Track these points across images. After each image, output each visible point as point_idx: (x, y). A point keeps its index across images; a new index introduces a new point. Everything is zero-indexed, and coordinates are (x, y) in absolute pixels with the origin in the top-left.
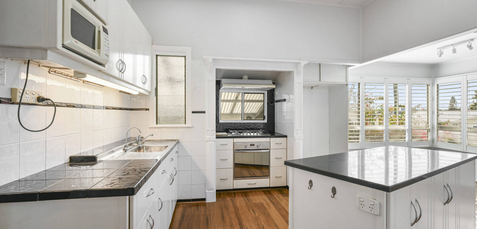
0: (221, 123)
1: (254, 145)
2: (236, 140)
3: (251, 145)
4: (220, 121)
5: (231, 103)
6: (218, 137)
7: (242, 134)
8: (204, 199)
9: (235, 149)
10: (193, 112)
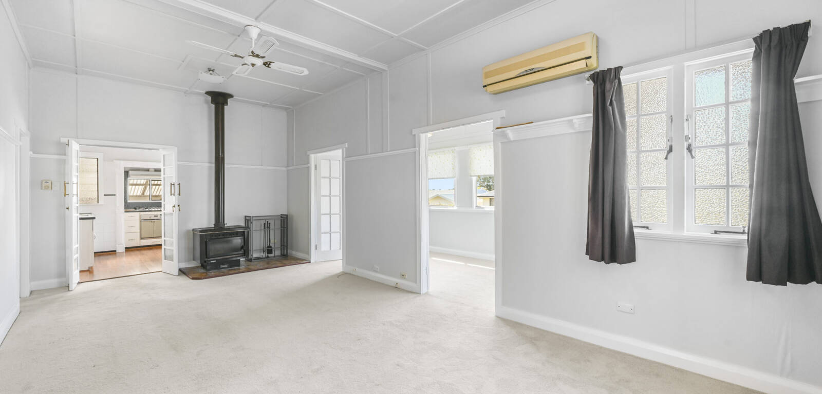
0: (129, 203)
1: (157, 216)
2: (142, 213)
3: (155, 216)
4: (128, 201)
5: (141, 187)
6: (126, 212)
7: (147, 210)
8: (115, 251)
9: (141, 219)
10: (105, 195)
